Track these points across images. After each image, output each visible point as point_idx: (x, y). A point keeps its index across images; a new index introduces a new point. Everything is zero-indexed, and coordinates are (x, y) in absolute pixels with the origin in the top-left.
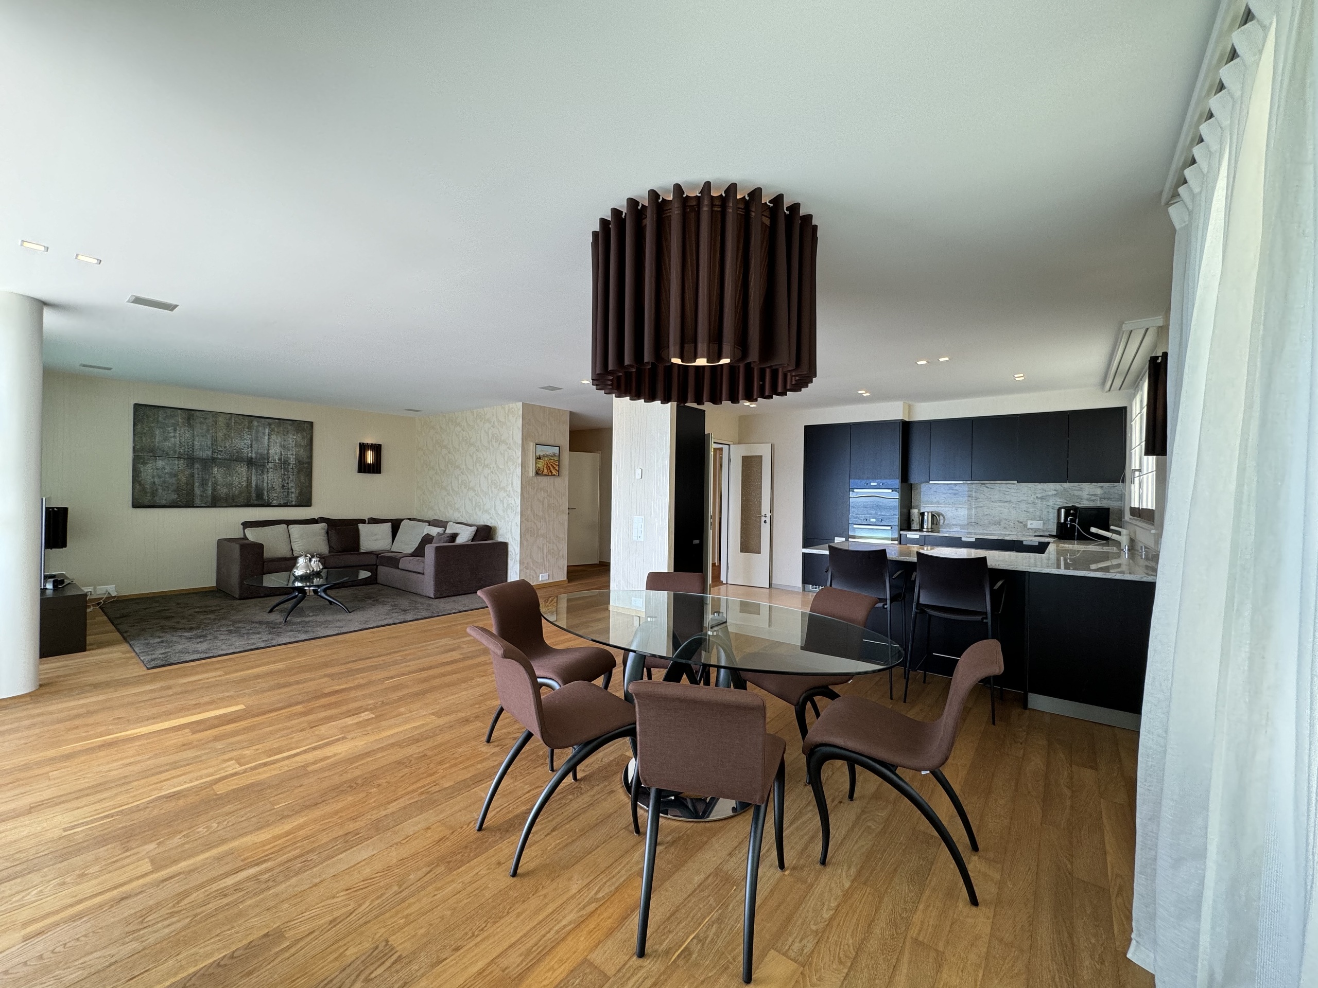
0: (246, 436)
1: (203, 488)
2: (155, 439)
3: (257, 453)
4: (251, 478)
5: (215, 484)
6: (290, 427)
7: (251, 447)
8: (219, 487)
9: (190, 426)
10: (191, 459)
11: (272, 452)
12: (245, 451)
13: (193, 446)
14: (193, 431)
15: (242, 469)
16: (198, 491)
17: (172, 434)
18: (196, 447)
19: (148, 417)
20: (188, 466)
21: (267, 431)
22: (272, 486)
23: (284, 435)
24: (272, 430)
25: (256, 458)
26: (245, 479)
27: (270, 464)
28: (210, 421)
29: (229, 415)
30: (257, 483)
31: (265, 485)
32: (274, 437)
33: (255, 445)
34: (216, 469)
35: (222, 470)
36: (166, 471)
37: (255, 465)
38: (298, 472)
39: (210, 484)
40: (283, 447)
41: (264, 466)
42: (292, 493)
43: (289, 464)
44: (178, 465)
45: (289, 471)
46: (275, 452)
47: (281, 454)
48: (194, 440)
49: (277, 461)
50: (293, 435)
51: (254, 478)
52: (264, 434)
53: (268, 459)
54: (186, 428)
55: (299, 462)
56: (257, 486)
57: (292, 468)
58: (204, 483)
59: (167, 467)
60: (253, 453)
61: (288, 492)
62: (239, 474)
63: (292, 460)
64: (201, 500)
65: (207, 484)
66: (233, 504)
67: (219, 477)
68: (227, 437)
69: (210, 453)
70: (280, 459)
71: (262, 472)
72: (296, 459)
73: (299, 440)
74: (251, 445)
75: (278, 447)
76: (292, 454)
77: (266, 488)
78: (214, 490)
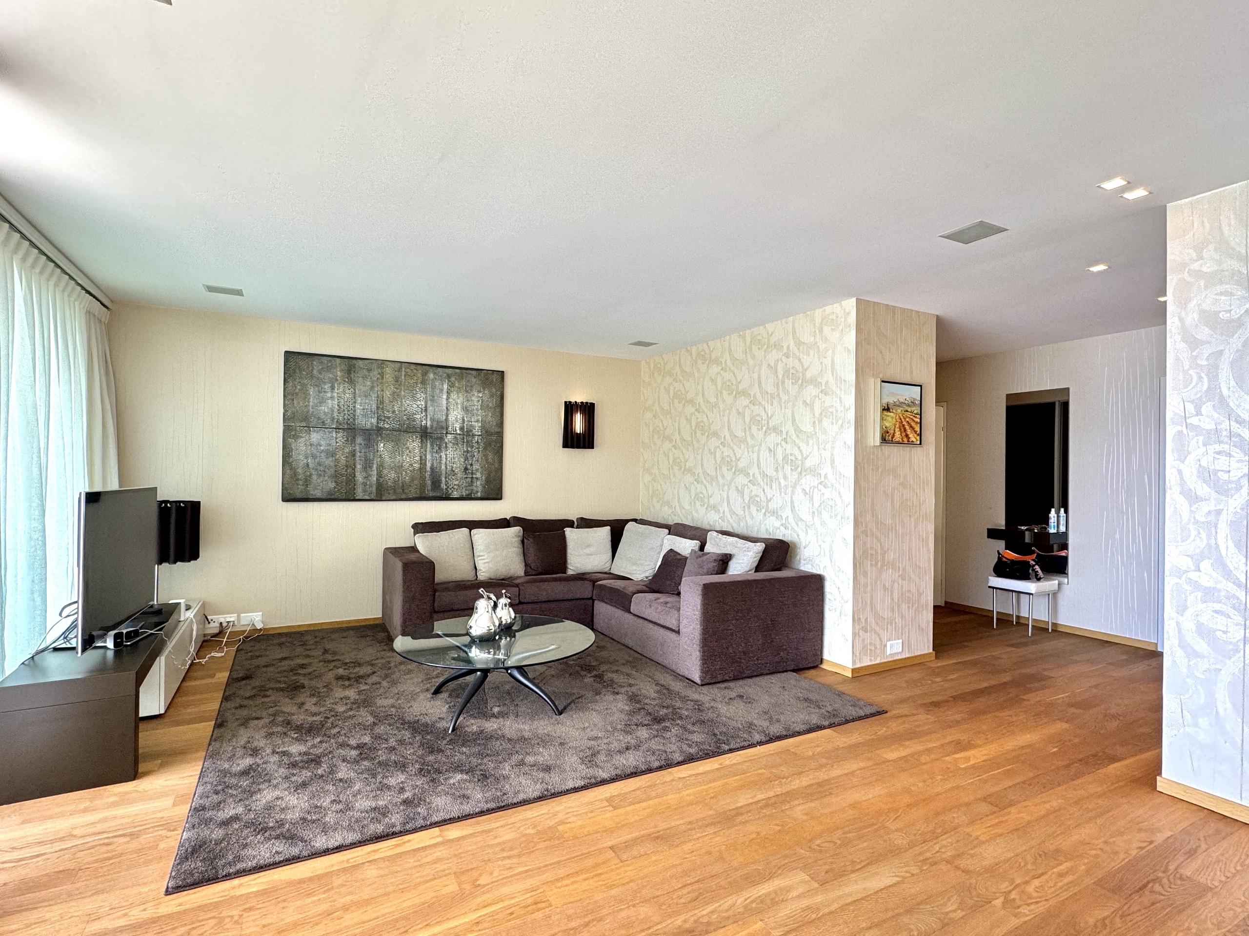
0: (421, 396)
1: (366, 472)
2: (309, 402)
3: (432, 420)
4: (426, 457)
5: (381, 466)
6: (474, 380)
7: (426, 410)
8: (385, 472)
9: (351, 382)
10: (351, 430)
11: (452, 418)
12: (418, 417)
13: (355, 411)
14: (355, 390)
15: (414, 444)
16: (360, 478)
17: (329, 395)
18: (358, 412)
19: (301, 370)
20: (347, 440)
21: (445, 386)
22: (452, 469)
23: (467, 391)
24: (452, 385)
25: (432, 426)
26: (418, 458)
27: (450, 437)
28: (375, 374)
29: (399, 364)
30: (432, 465)
31: (443, 467)
32: (454, 396)
33: (430, 409)
34: (382, 445)
35: (390, 445)
36: (322, 448)
37: (431, 437)
38: (485, 448)
39: (375, 466)
40: (466, 409)
41: (441, 439)
42: (477, 478)
43: (474, 435)
44: (336, 438)
45: (472, 447)
46: (456, 418)
47: (463, 420)
48: (355, 402)
49: (458, 432)
50: (479, 392)
51: (429, 457)
52: (442, 390)
53: (447, 429)
54: (346, 385)
55: (486, 432)
56: (432, 468)
57: (477, 442)
58: (367, 465)
59: (322, 443)
60: (428, 419)
61: (472, 478)
62: (410, 452)
63: (477, 431)
64: (365, 491)
65: (371, 467)
66: (404, 496)
67: (386, 456)
68: (395, 396)
69: (374, 421)
70: (462, 429)
71: (440, 448)
72: (483, 427)
73: (485, 399)
74: (426, 407)
75: (459, 410)
76: (478, 421)
77: (444, 472)
78: (380, 476)
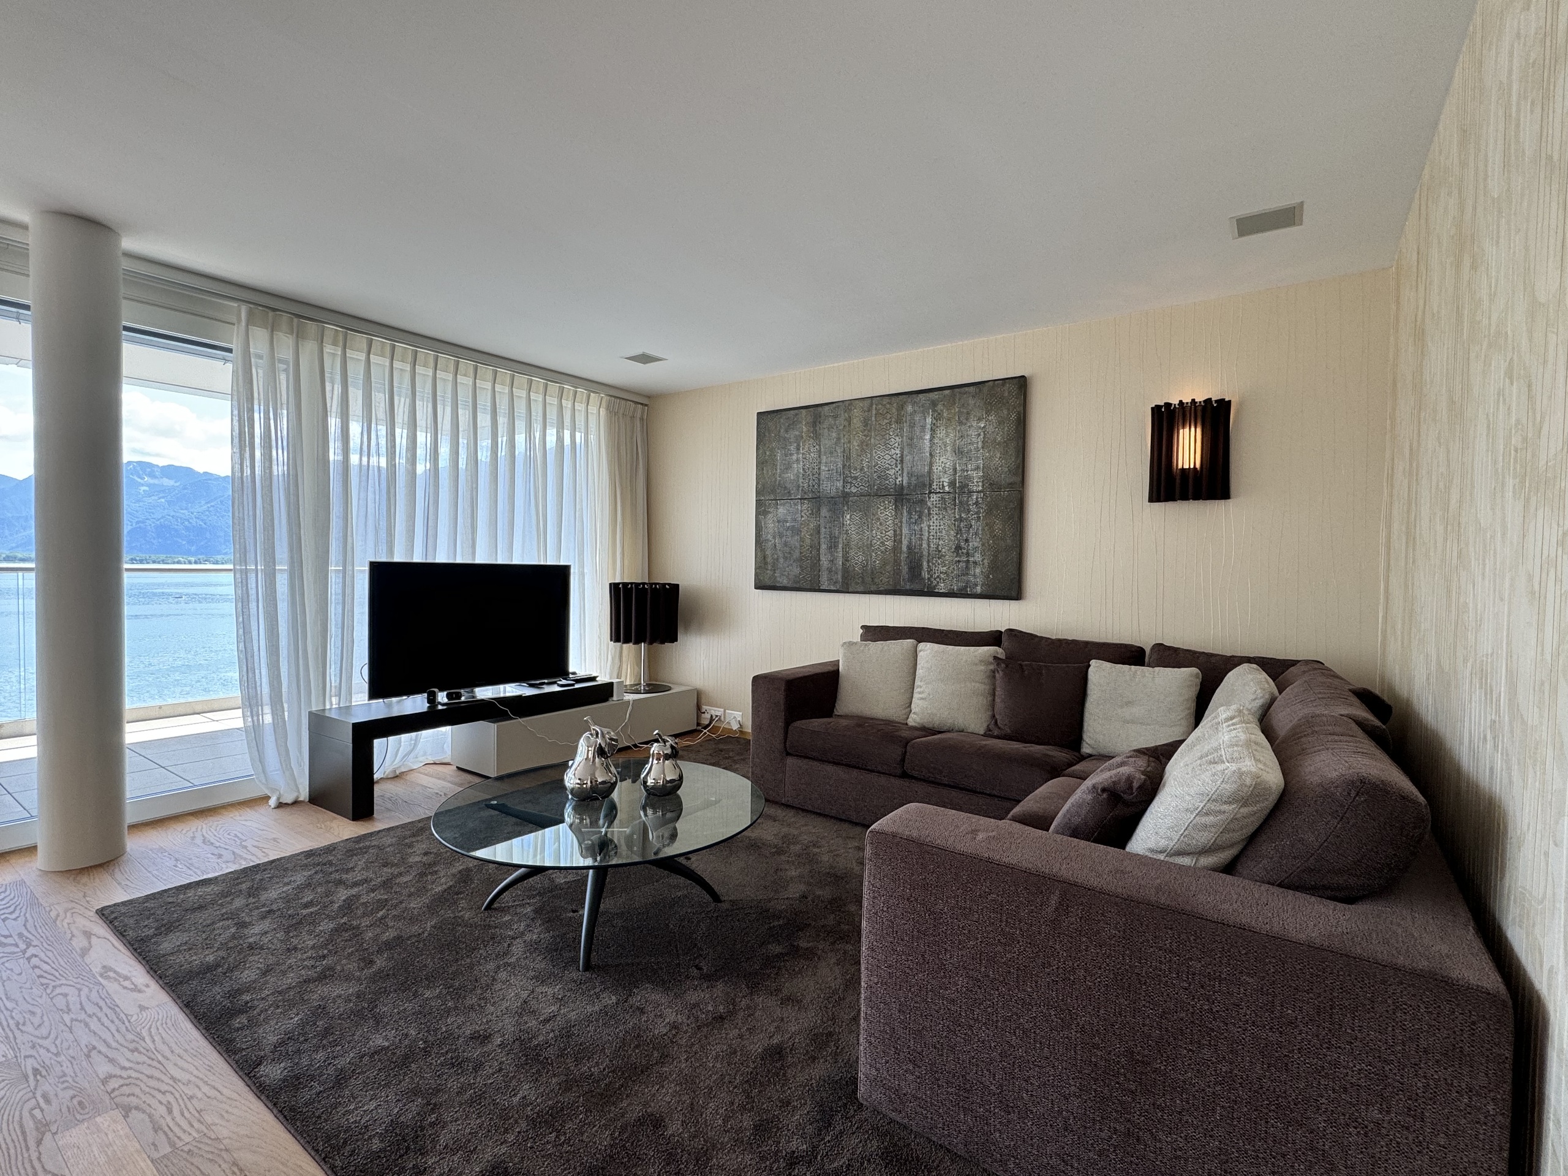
0: (895, 441)
1: (831, 553)
2: (776, 470)
3: (911, 475)
4: (901, 531)
5: (847, 545)
6: (971, 402)
7: (902, 461)
8: (852, 553)
9: (817, 436)
10: (816, 499)
11: (937, 468)
12: (892, 472)
13: (819, 474)
14: (820, 445)
15: (886, 512)
16: (825, 561)
17: (794, 457)
18: (824, 475)
19: (769, 432)
20: (812, 514)
21: (929, 420)
22: (937, 548)
23: (961, 423)
24: (938, 417)
25: (909, 484)
26: (891, 533)
27: (934, 498)
28: (841, 421)
29: (869, 401)
30: (910, 542)
32: (941, 433)
33: (908, 458)
34: (848, 517)
35: (857, 517)
36: (788, 524)
37: (908, 500)
38: (989, 512)
39: (840, 546)
40: (959, 452)
41: (922, 502)
42: (975, 563)
43: (971, 492)
44: (801, 511)
45: (969, 511)
46: (943, 468)
47: (955, 469)
48: (820, 463)
49: (947, 489)
50: (980, 420)
51: (905, 531)
52: (923, 427)
53: (930, 485)
54: (812, 441)
55: (991, 485)
56: (909, 547)
57: (977, 503)
58: (833, 546)
59: (789, 518)
60: (905, 474)
61: (968, 561)
62: (881, 524)
63: (976, 485)
64: (830, 579)
65: (836, 547)
66: (873, 588)
67: (853, 530)
68: (865, 446)
69: (840, 484)
70: (952, 484)
71: (920, 517)
72: (985, 478)
73: (990, 429)
74: (902, 457)
75: (949, 454)
76: (977, 468)
77: (925, 553)
78: (846, 559)
